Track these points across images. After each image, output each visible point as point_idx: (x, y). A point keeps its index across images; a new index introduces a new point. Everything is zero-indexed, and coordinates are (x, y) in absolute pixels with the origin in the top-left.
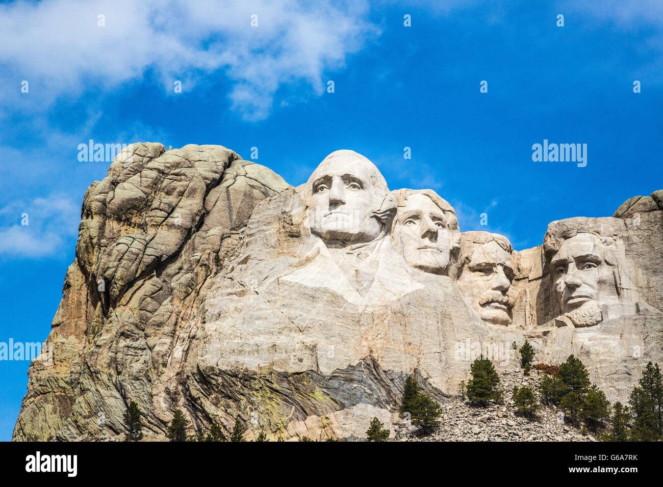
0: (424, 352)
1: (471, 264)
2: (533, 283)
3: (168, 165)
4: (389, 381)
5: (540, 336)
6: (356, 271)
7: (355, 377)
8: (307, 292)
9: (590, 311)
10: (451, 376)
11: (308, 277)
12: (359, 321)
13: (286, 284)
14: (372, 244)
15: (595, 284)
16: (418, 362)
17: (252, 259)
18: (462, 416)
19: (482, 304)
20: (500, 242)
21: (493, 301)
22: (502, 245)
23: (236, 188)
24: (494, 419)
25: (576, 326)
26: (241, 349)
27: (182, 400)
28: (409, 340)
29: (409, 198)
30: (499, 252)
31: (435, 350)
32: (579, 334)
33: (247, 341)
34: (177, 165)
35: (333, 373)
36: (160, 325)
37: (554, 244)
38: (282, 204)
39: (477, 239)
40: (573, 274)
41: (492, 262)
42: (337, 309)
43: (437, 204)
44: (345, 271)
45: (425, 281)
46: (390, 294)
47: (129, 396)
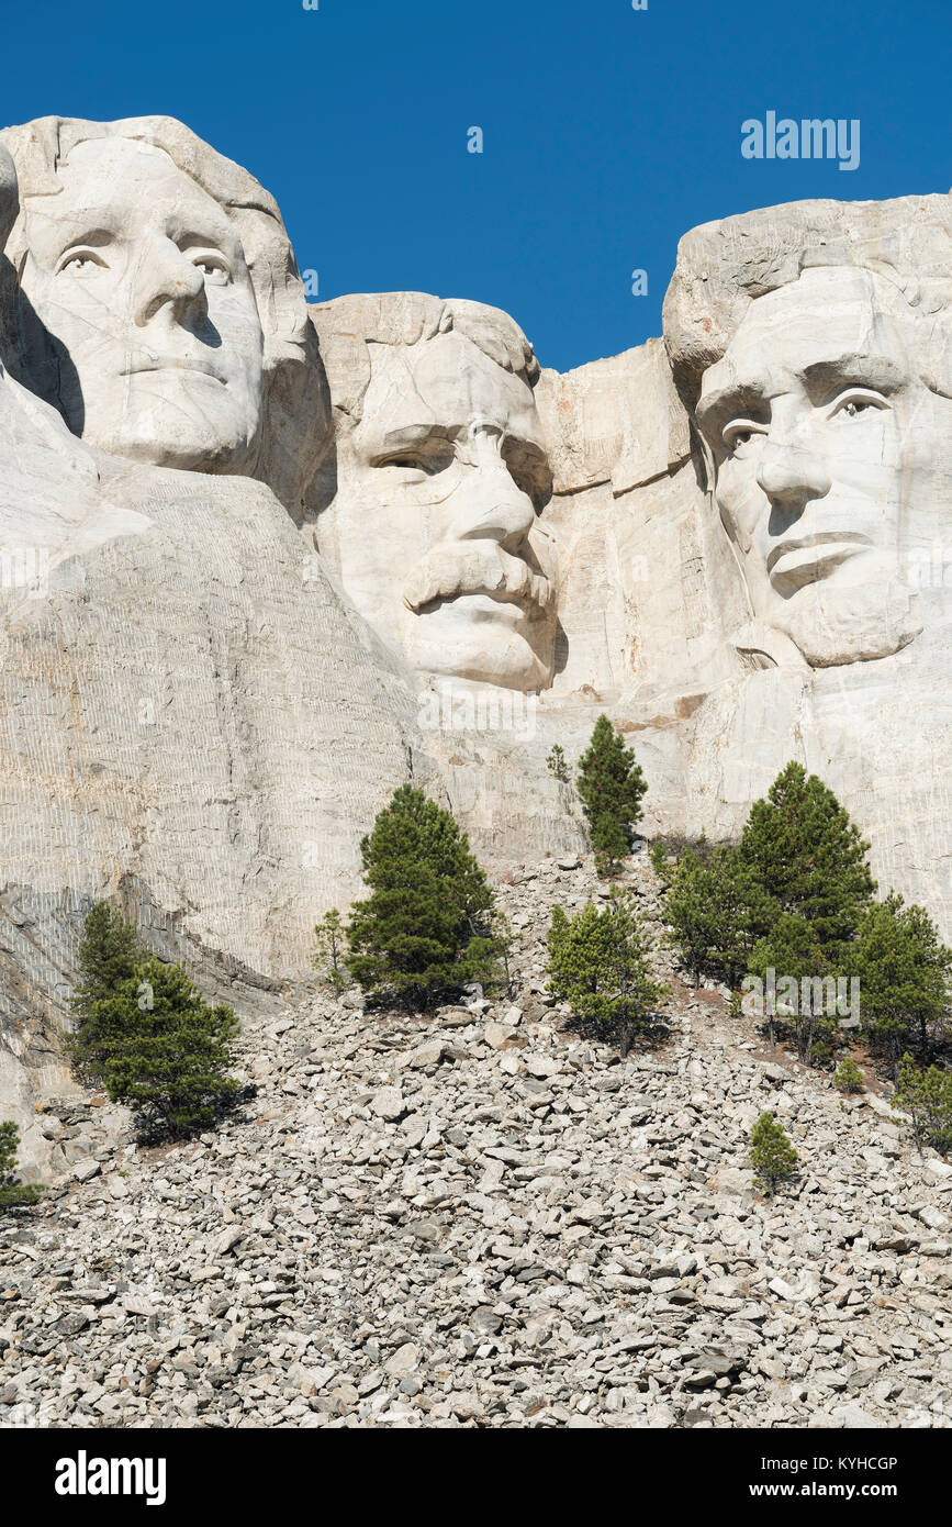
0: (161, 804)
2: (631, 505)
5: (666, 720)
9: (871, 594)
10: (282, 902)
15: (886, 483)
16: (137, 847)
18: (331, 1053)
19: (415, 604)
20: (483, 334)
21: (462, 590)
22: (490, 349)
24: (468, 1057)
25: (814, 663)
28: (92, 752)
29: (75, 155)
31: (210, 793)
32: (829, 695)
37: (707, 322)
39: (382, 326)
41: (449, 419)
43: (197, 179)
45: (155, 503)
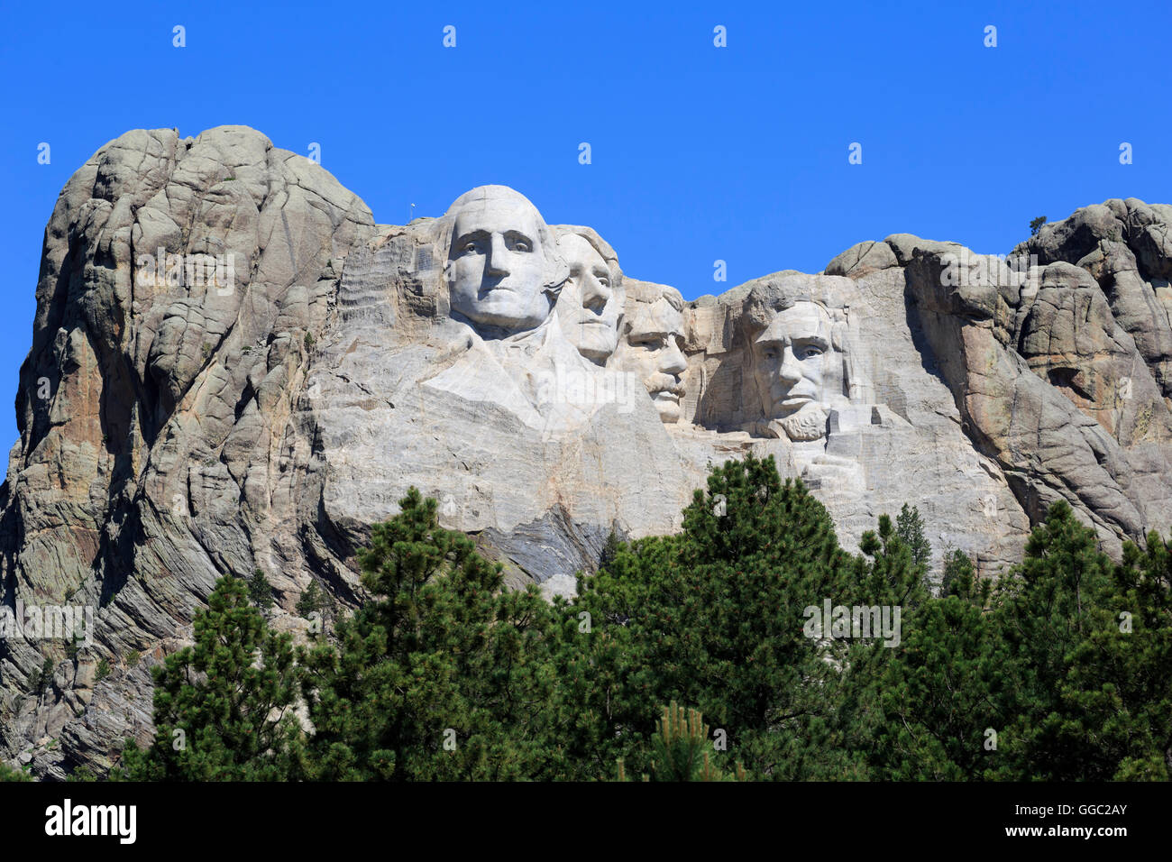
0: (622, 495)
1: (633, 333)
2: (713, 360)
3: (204, 176)
4: (584, 539)
5: (738, 449)
6: (529, 375)
7: (543, 535)
8: (464, 406)
9: (813, 417)
11: (460, 380)
12: (543, 454)
13: (431, 394)
14: (539, 331)
15: (818, 378)
16: (616, 510)
17: (363, 344)
19: (650, 392)
20: (673, 299)
21: (663, 390)
22: (673, 303)
23: (293, 209)
25: (793, 439)
26: (388, 493)
27: (300, 560)
28: (605, 478)
29: (562, 240)
30: (672, 315)
32: (798, 452)
33: (395, 483)
34: (214, 177)
35: (515, 529)
36: (248, 445)
37: (762, 316)
38: (397, 258)
39: (642, 294)
40: (791, 365)
41: (662, 330)
42: (511, 435)
43: (598, 251)
44: (515, 377)
46: (577, 412)
47: (216, 548)
